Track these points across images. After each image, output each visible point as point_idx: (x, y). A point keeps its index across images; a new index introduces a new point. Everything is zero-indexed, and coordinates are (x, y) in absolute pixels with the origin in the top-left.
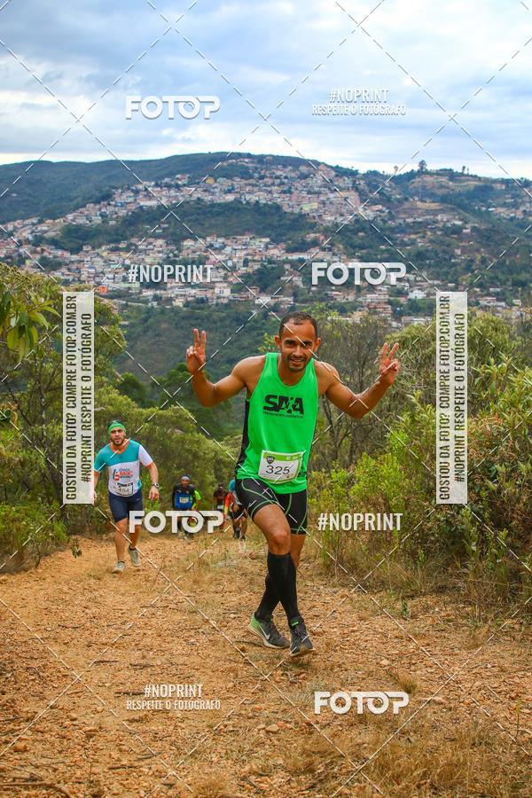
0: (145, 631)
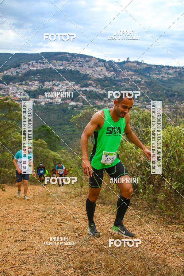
0: (27, 218)
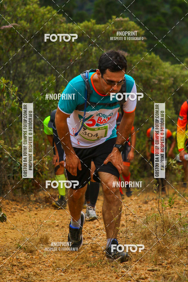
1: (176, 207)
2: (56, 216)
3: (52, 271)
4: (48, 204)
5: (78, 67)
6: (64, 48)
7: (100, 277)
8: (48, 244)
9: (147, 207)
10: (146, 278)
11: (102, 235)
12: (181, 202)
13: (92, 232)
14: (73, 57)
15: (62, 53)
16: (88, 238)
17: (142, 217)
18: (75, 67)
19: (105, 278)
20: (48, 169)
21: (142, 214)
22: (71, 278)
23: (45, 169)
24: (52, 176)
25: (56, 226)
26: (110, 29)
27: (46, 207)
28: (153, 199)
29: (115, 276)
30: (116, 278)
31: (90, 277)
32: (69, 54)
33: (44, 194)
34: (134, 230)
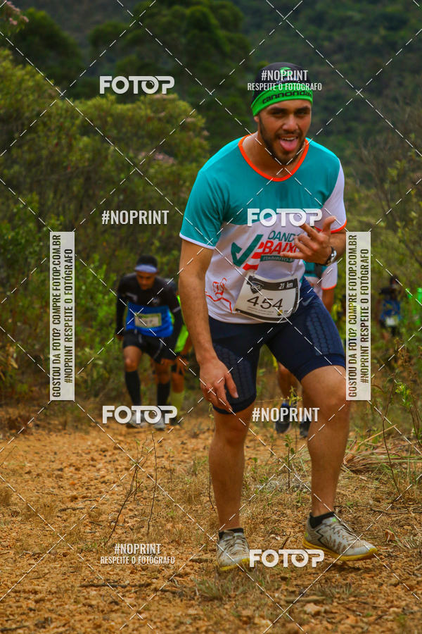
1: (249, 445)
2: (28, 456)
3: (12, 555)
4: (14, 431)
5: (81, 180)
6: (57, 145)
7: (102, 570)
8: (9, 505)
9: (197, 444)
10: (187, 574)
11: (110, 492)
12: (260, 438)
13: (92, 486)
14: (71, 161)
15: (51, 154)
16: (84, 497)
17: (185, 462)
18: (75, 180)
19: (111, 573)
20: (16, 366)
21: (186, 456)
22: (48, 570)
23: (10, 367)
24: (24, 381)
25: (26, 473)
26: (143, 113)
27: (9, 437)
28: (208, 429)
29: (129, 568)
30: (132, 573)
31: (84, 569)
32: (66, 156)
33: (7, 413)
34: (170, 485)
